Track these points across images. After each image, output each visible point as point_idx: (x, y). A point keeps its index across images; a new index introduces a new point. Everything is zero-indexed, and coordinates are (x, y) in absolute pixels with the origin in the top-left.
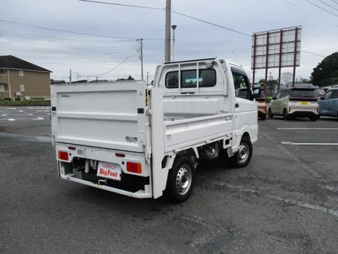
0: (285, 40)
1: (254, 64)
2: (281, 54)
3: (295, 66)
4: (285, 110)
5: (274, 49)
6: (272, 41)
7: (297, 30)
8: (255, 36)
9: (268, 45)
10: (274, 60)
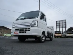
0: (63, 22)
1: (57, 27)
2: (62, 25)
3: (66, 27)
4: (66, 36)
5: (61, 24)
6: (60, 22)
7: (65, 20)
8: (56, 22)
9: (59, 23)
10: (61, 26)
